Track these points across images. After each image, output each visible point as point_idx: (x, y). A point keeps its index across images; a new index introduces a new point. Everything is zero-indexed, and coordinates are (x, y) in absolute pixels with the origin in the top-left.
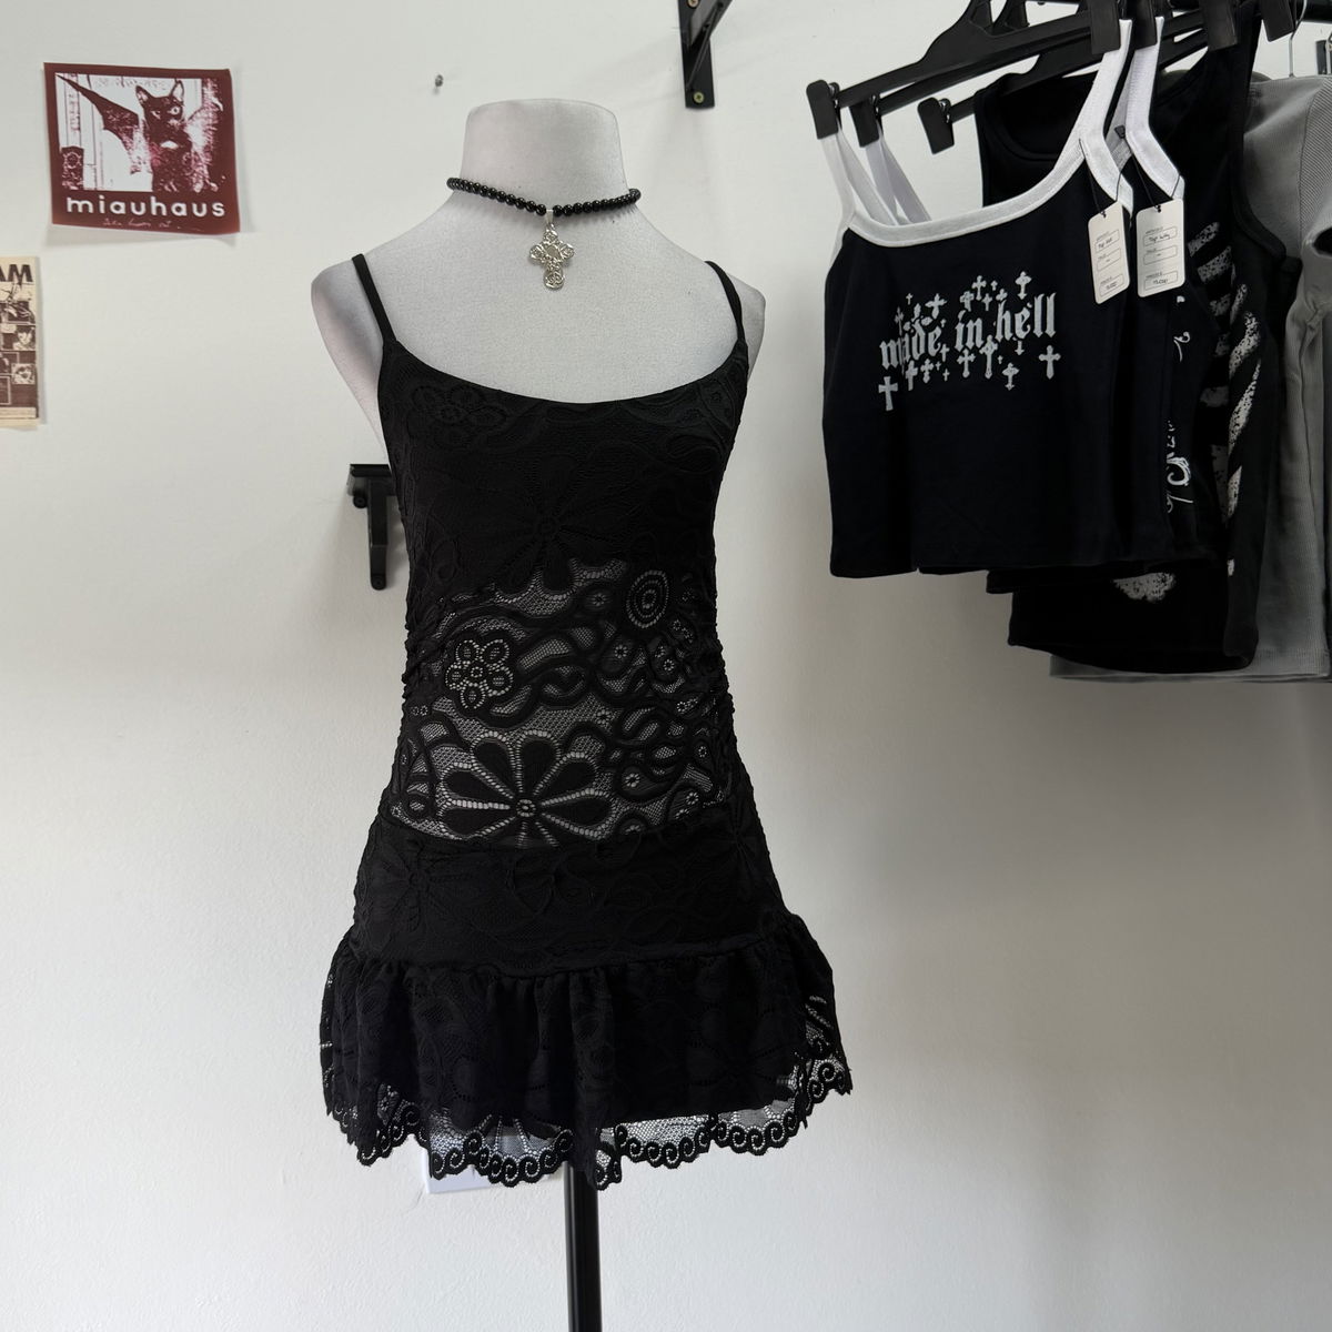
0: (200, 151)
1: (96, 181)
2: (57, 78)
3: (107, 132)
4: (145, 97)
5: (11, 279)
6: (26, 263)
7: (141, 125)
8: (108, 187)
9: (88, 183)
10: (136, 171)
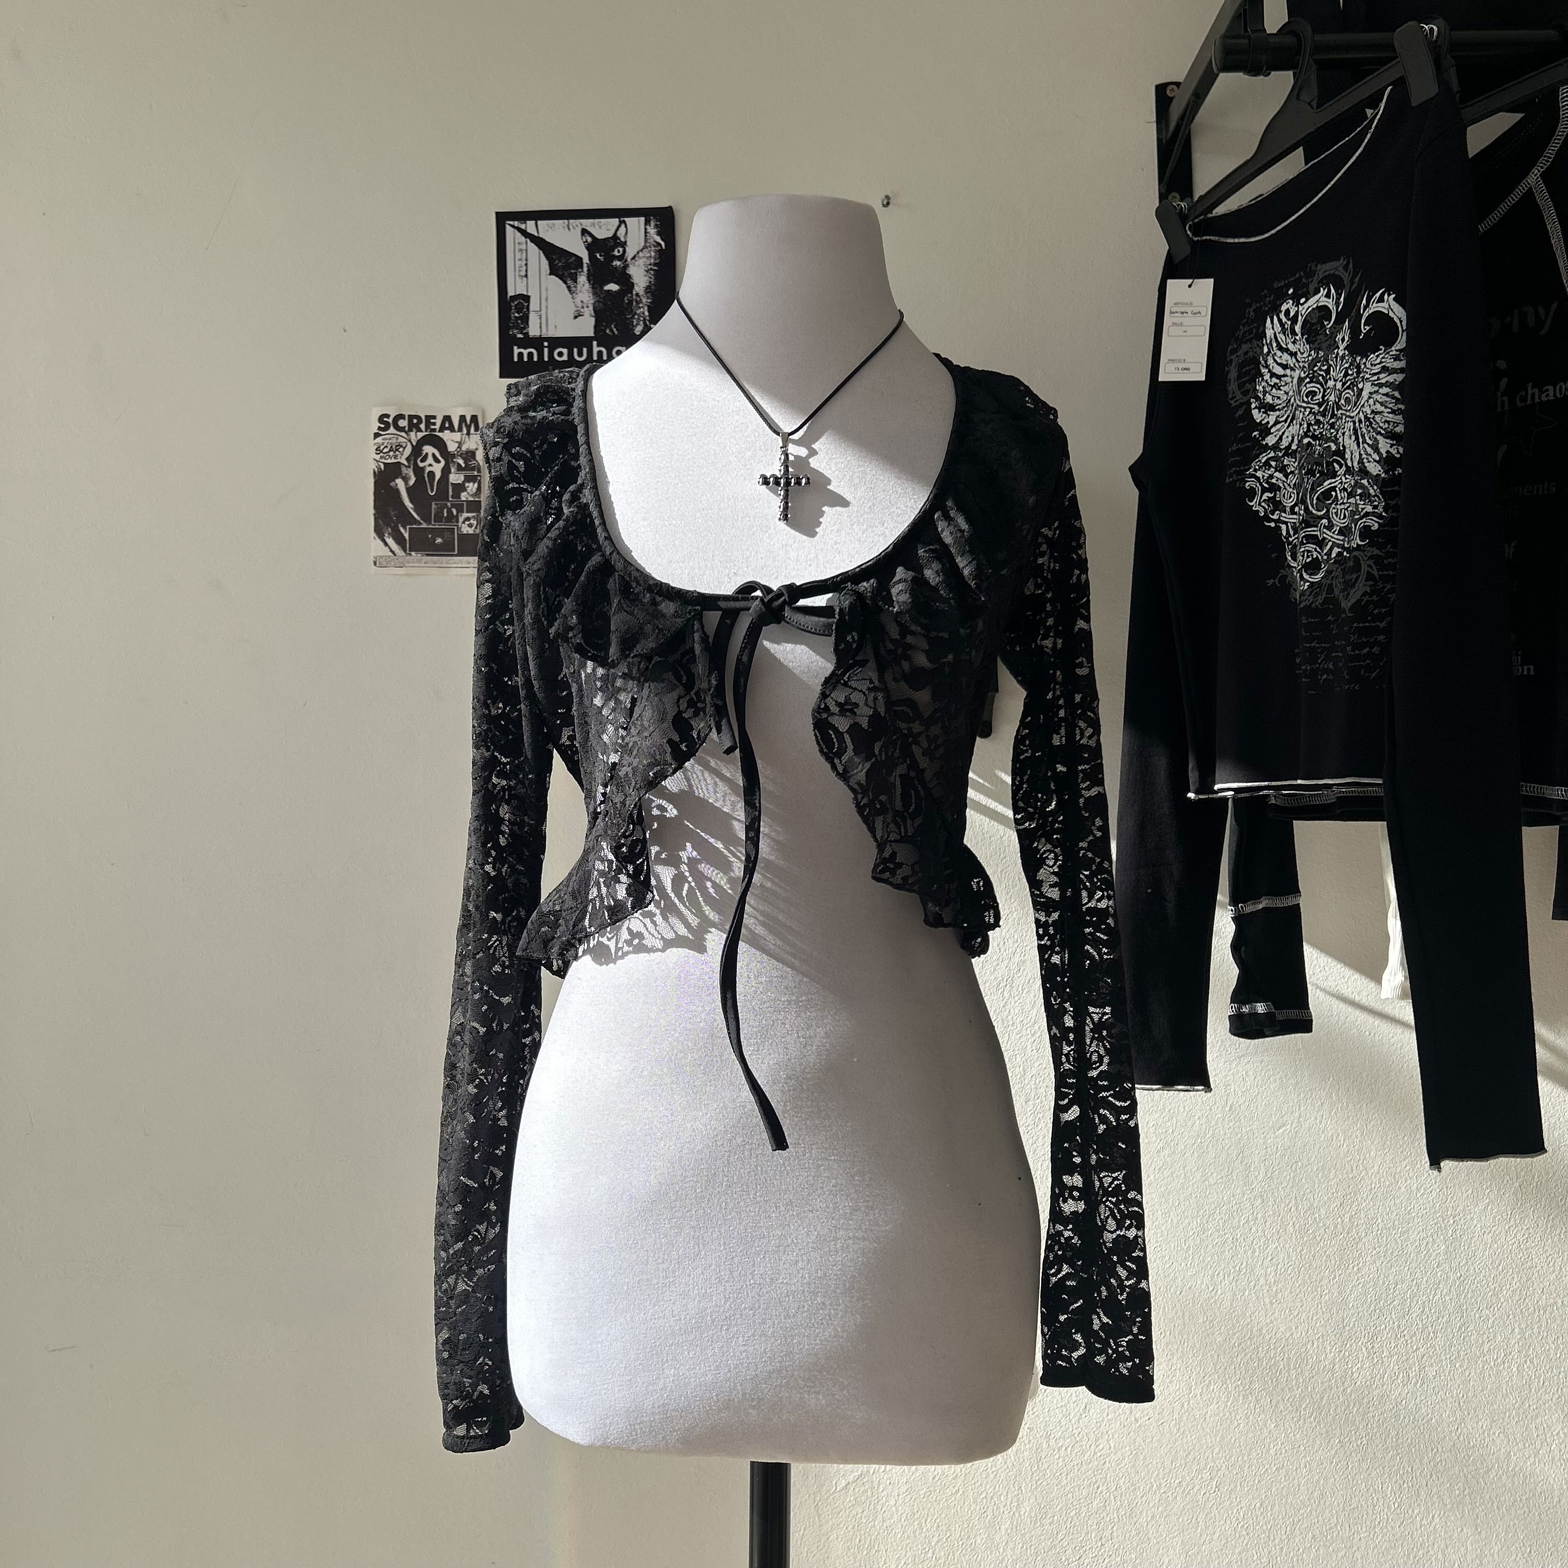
0: (641, 293)
1: (540, 327)
2: (508, 227)
3: (553, 277)
4: (589, 239)
5: (460, 430)
6: (473, 413)
7: (585, 269)
8: (552, 333)
9: (534, 330)
10: (580, 315)
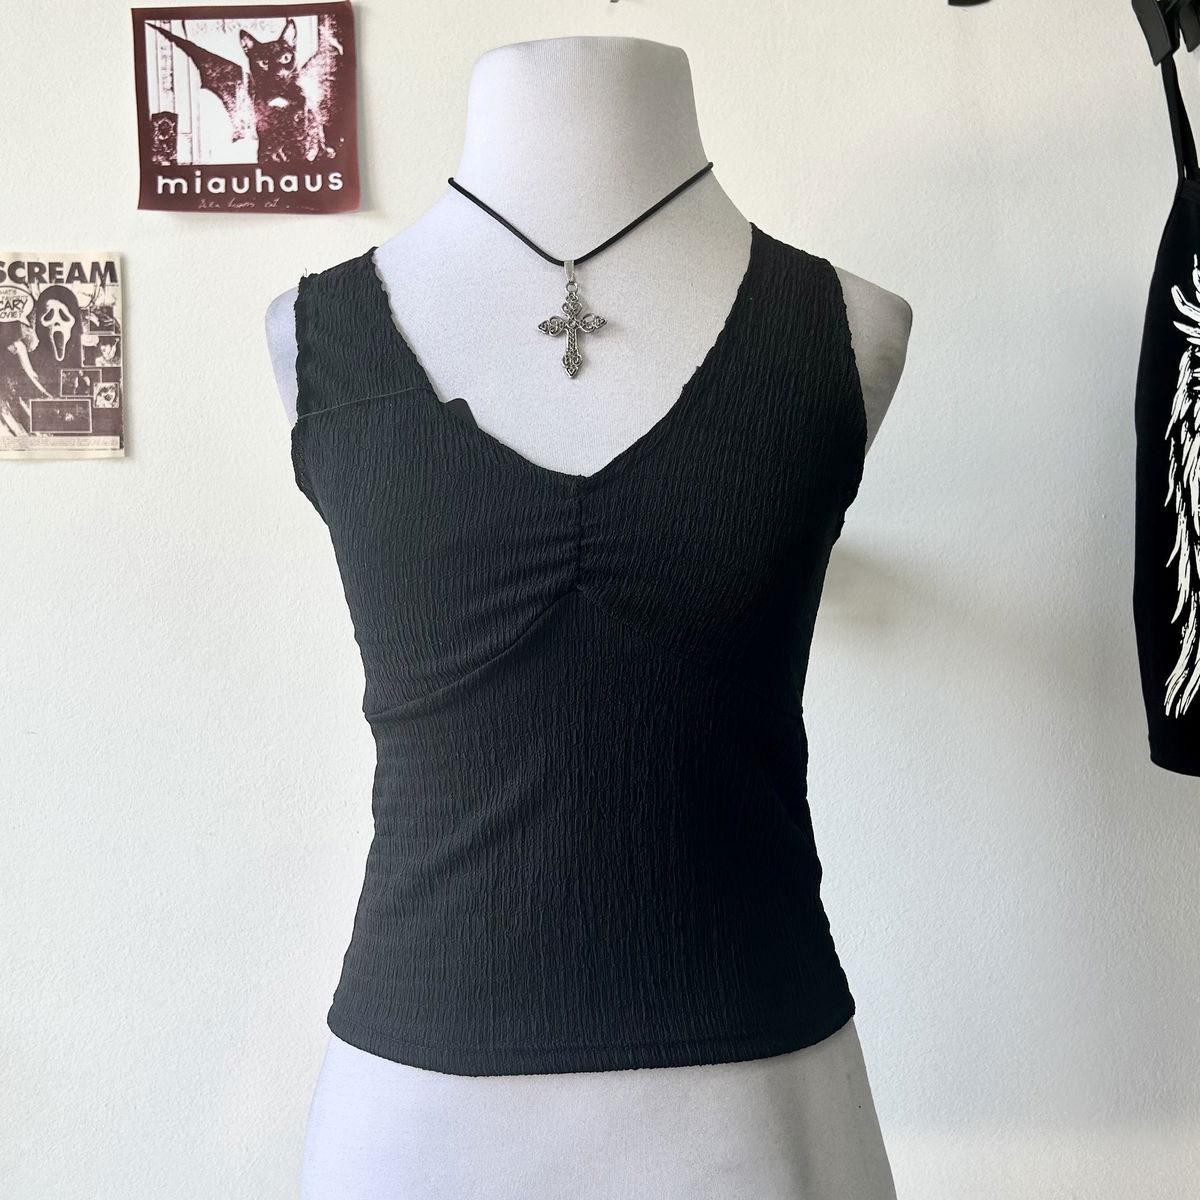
0: (315, 108)
1: (191, 153)
2: (147, 27)
3: (205, 90)
4: (250, 44)
5: (93, 280)
6: (109, 260)
7: (246, 80)
8: (205, 160)
9: (183, 156)
10: (239, 138)
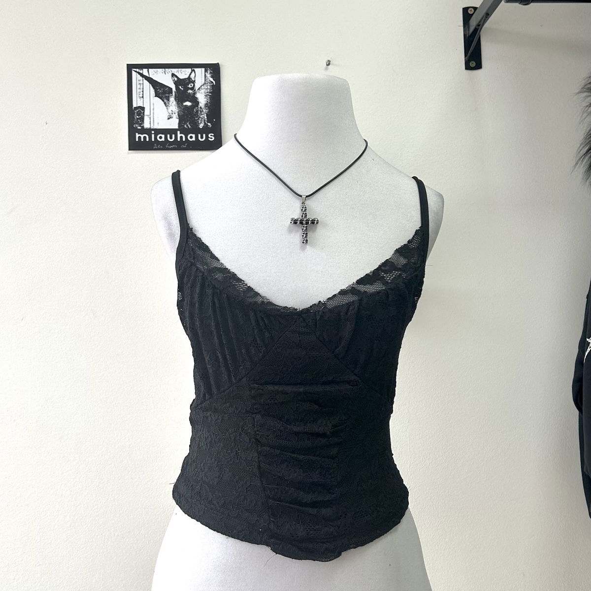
0: (203, 107)
1: (150, 123)
2: (133, 72)
3: (157, 98)
4: (176, 79)
7: (174, 94)
8: (156, 127)
9: (146, 125)
10: (171, 118)
